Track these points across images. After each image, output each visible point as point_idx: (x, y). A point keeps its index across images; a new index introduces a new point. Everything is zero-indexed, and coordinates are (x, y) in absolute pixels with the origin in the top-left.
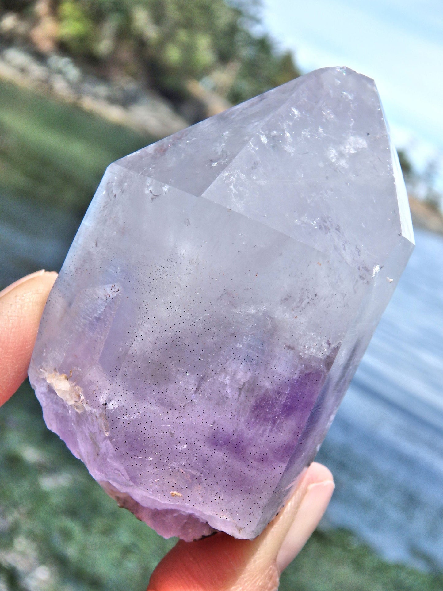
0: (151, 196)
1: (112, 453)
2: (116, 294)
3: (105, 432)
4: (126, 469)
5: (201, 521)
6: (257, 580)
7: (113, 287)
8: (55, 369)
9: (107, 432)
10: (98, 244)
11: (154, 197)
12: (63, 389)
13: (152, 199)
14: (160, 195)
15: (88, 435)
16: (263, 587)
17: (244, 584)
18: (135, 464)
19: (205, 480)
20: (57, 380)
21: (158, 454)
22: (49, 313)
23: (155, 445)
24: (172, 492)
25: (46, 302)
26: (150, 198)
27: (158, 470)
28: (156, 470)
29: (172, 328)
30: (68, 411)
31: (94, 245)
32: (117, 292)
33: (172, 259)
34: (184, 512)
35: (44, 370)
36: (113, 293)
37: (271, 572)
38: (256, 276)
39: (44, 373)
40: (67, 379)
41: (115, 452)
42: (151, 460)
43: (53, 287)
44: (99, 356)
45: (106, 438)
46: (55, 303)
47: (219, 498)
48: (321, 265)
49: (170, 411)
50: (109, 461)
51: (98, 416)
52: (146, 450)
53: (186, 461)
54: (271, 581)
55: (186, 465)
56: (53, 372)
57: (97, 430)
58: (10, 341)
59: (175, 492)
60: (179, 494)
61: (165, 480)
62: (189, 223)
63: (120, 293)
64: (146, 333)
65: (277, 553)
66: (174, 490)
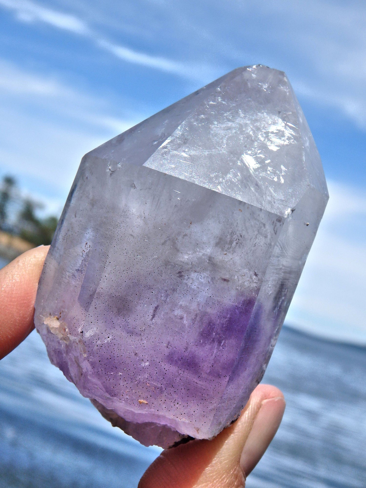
0: (110, 172)
1: (91, 371)
2: (89, 249)
3: (83, 354)
4: (102, 383)
5: (173, 430)
6: (224, 478)
7: (86, 244)
8: (50, 314)
9: (85, 354)
10: (77, 215)
11: (112, 173)
12: (55, 327)
13: (111, 174)
14: (116, 170)
15: (74, 360)
16: (230, 484)
17: (213, 481)
18: (108, 379)
19: (165, 390)
20: (51, 320)
21: (126, 370)
22: (45, 272)
23: (123, 362)
24: (139, 400)
25: (43, 265)
26: (109, 174)
27: (127, 382)
28: (126, 383)
29: (128, 269)
30: (61, 346)
31: (74, 216)
32: (89, 247)
33: (124, 215)
34: (159, 424)
35: (42, 315)
36: (87, 249)
37: (235, 472)
38: (191, 223)
39: (42, 318)
40: (58, 320)
41: (92, 370)
42: (121, 375)
43: (48, 253)
44: (78, 297)
45: (85, 359)
46: (50, 264)
47: (178, 404)
48: (242, 211)
49: (133, 334)
50: (89, 378)
51: (78, 341)
52: (116, 367)
53: (148, 374)
54: (237, 480)
55: (149, 378)
56: (49, 316)
57: (79, 354)
58: (14, 292)
59: (142, 401)
60: (145, 402)
61: (133, 391)
62: (135, 187)
63: (91, 248)
64: (109, 274)
65: (240, 456)
66: (141, 399)
